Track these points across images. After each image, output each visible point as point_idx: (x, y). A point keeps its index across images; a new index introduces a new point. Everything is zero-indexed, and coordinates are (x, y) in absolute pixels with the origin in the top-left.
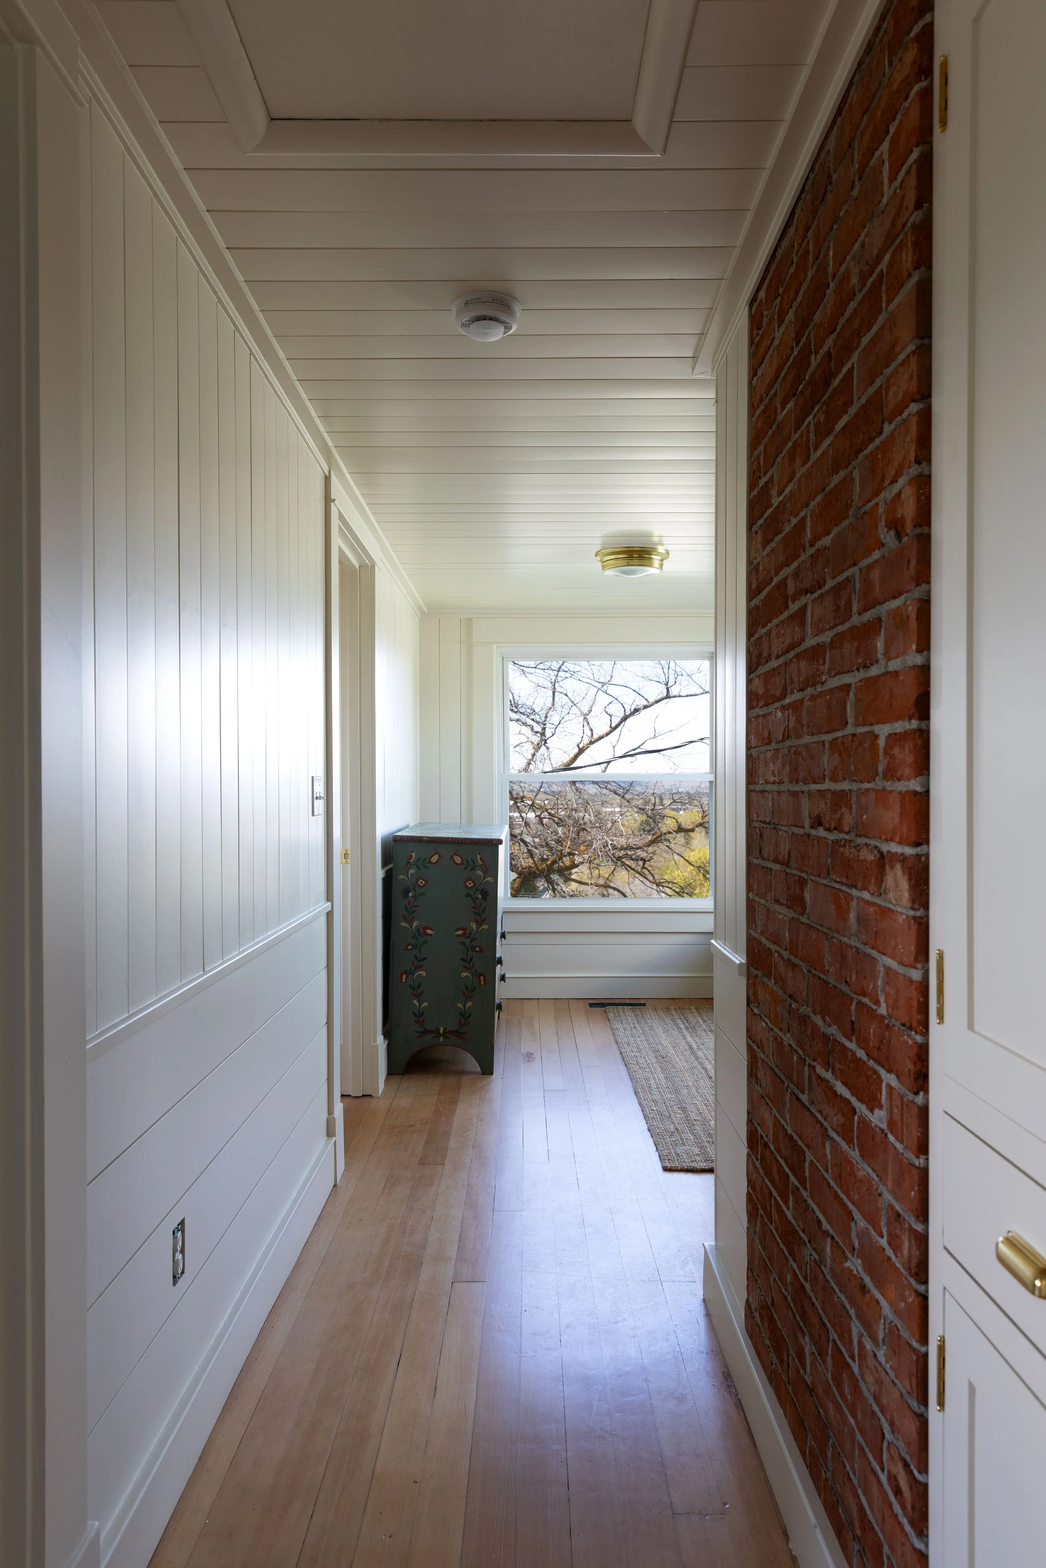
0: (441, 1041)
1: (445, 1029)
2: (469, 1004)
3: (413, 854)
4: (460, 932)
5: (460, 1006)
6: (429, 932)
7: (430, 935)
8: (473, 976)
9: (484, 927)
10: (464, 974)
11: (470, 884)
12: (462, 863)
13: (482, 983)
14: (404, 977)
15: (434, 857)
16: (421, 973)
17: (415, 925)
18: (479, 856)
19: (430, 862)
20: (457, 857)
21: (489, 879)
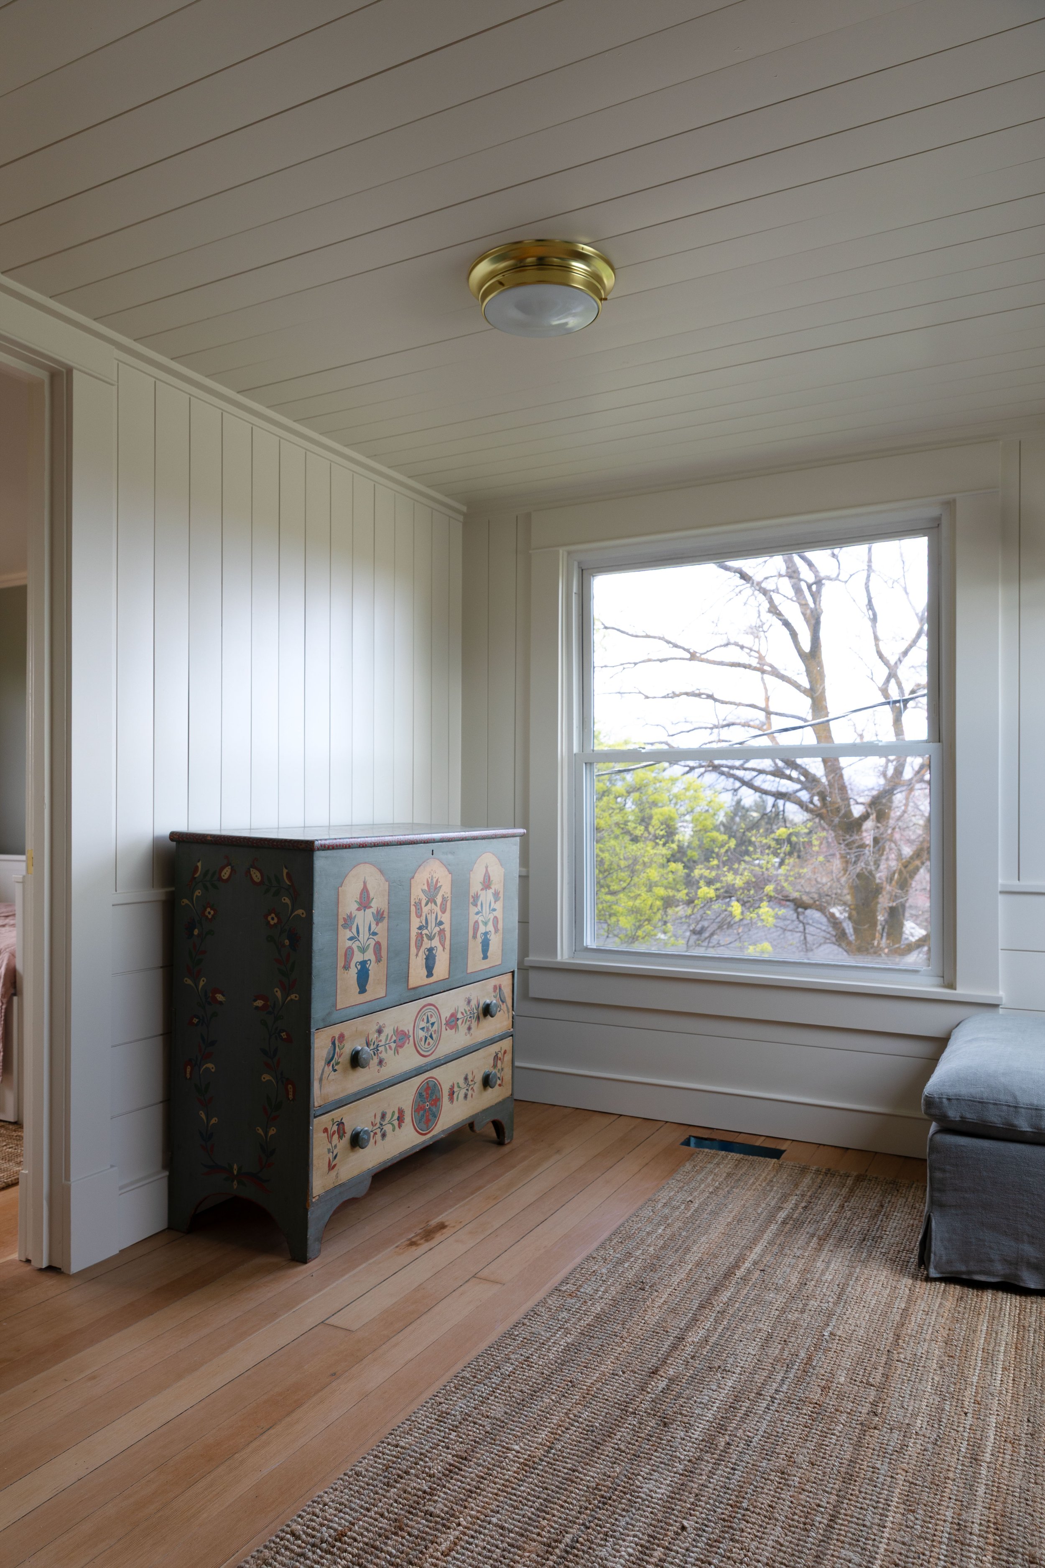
0: (235, 1187)
1: (240, 1169)
2: (272, 1131)
3: (199, 864)
4: (259, 1003)
5: (260, 1131)
6: (220, 997)
7: (221, 1003)
8: (277, 1083)
9: (293, 996)
10: (266, 1077)
11: (273, 920)
12: (262, 883)
13: (291, 1097)
14: (189, 1069)
15: (225, 871)
16: (210, 1065)
17: (202, 983)
18: (285, 871)
19: (220, 879)
20: (255, 871)
21: (300, 912)
